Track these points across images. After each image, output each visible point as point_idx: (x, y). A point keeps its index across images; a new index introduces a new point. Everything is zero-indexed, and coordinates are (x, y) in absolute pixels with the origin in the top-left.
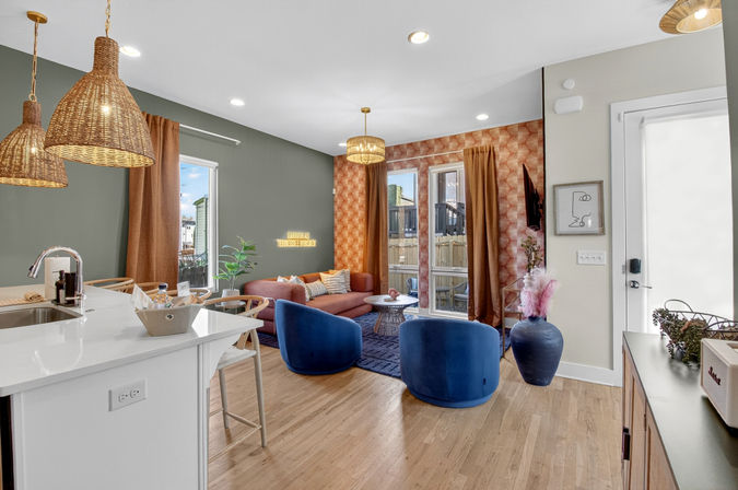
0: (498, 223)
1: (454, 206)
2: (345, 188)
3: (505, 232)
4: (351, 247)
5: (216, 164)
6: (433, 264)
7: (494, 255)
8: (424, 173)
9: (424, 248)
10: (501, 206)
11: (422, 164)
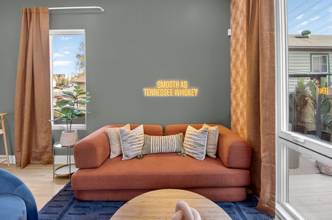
5: (83, 31)
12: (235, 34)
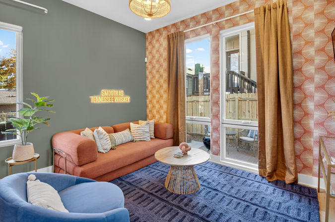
0: (292, 79)
1: (237, 71)
2: (154, 57)
3: (300, 87)
4: (158, 102)
5: (21, 28)
6: (224, 117)
7: (288, 111)
8: (216, 37)
9: (216, 103)
10: (295, 61)
11: (214, 30)
12: (151, 62)
